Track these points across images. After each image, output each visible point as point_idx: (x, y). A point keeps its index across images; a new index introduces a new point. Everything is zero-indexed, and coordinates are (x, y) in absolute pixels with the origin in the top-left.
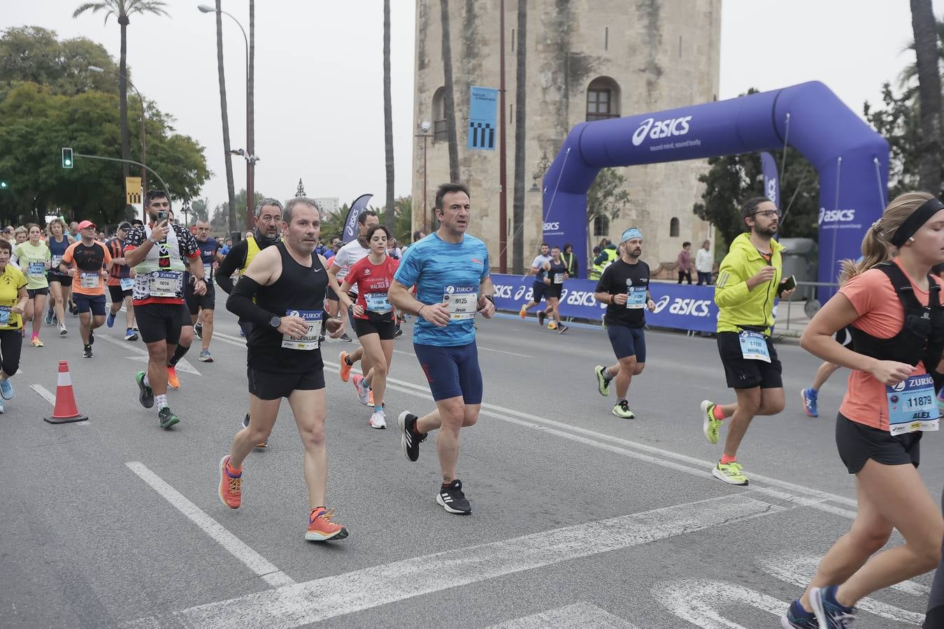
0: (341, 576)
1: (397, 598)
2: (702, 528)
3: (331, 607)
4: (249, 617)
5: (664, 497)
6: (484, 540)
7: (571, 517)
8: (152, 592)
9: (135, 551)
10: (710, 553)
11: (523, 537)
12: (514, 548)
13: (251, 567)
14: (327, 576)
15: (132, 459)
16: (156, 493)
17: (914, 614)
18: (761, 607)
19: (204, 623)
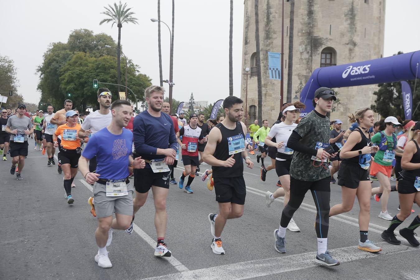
0: (209, 269)
2: (375, 256)
6: (273, 256)
8: (128, 271)
9: (122, 252)
10: (379, 268)
11: (290, 256)
12: (286, 260)
13: (170, 262)
14: (203, 268)
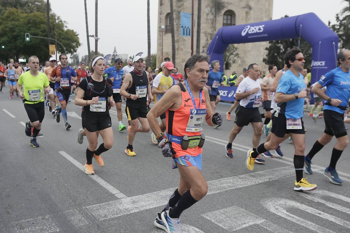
0: (144, 195)
2: (276, 179)
3: (142, 206)
4: (111, 210)
7: (227, 174)
8: (74, 200)
9: (66, 184)
10: (280, 188)
11: (210, 182)
13: (110, 191)
14: (139, 195)
15: (60, 150)
16: (71, 163)
18: (302, 209)
19: (95, 212)
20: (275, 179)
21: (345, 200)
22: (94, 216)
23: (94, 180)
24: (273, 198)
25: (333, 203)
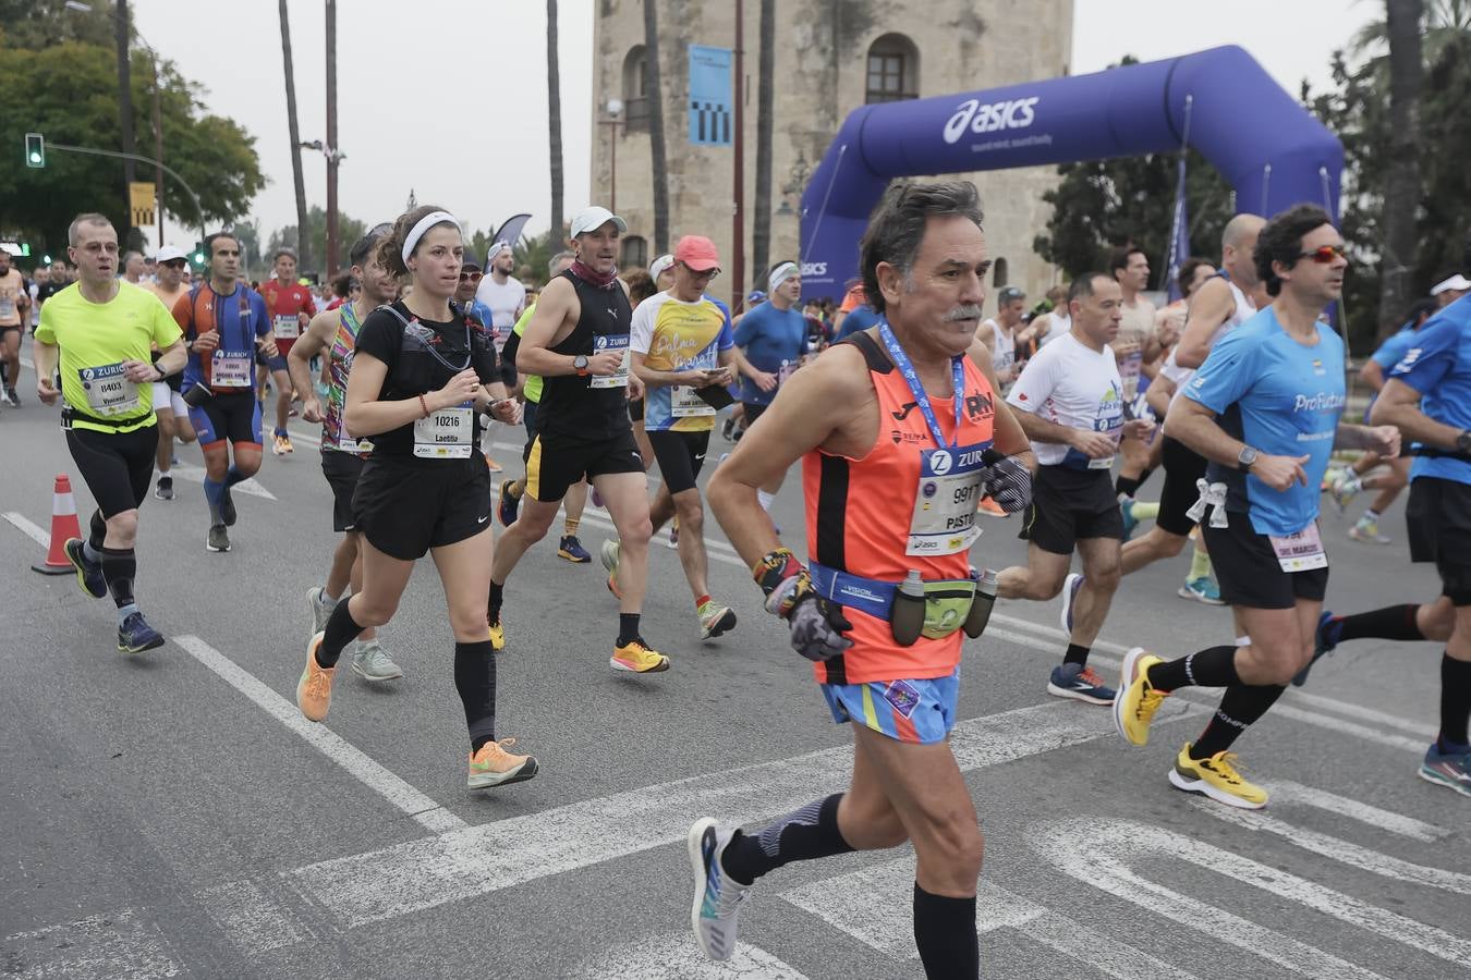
0: (538, 815)
1: (632, 850)
2: (1089, 738)
3: (530, 864)
4: (401, 882)
5: (1025, 691)
6: (756, 758)
8: (241, 841)
9: (207, 777)
10: (1106, 777)
11: (815, 754)
13: (395, 801)
14: (518, 815)
15: (182, 632)
16: (229, 685)
17: (1426, 870)
18: (1194, 861)
19: (331, 890)
20: (1084, 740)
21: (1372, 821)
22: (326, 909)
23: (326, 757)
24: (1079, 819)
25: (1325, 832)
